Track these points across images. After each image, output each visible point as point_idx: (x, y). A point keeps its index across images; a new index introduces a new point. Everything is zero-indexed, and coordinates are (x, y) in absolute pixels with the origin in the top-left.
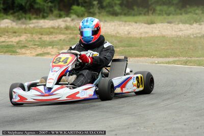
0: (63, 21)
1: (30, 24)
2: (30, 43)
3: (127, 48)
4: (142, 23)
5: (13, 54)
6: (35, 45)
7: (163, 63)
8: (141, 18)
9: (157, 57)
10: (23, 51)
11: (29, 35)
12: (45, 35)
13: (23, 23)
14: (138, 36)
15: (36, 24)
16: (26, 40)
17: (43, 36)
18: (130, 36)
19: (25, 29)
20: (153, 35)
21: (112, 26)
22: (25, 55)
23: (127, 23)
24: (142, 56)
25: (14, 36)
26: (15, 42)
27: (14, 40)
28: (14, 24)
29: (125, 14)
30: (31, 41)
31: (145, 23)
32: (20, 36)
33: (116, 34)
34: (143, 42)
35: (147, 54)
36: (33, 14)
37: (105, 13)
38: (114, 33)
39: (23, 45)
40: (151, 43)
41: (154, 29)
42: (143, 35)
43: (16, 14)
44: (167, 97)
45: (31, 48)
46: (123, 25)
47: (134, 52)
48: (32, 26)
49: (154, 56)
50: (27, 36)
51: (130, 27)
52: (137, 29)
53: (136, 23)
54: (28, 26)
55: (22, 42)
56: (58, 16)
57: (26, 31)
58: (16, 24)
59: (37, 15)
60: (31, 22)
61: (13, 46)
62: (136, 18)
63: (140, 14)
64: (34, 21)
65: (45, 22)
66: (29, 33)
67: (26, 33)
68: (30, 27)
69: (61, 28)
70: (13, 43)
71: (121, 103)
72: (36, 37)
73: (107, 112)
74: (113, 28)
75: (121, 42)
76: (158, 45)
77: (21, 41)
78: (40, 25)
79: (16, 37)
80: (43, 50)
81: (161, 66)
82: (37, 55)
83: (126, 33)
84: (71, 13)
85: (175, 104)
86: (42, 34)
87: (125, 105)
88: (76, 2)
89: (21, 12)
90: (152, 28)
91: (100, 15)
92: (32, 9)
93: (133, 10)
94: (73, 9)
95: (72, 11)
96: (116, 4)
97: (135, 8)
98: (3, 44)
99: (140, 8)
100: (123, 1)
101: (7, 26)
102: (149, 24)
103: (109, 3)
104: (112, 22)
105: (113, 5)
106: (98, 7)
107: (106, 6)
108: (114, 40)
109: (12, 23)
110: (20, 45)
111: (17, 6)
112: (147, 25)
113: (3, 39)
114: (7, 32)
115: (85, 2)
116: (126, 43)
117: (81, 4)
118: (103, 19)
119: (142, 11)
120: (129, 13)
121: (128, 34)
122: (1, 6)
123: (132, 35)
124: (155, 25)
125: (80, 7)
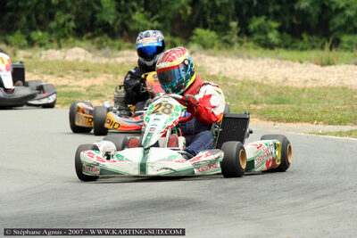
1: (119, 57)
2: (110, 89)
3: (273, 106)
4: (312, 62)
7: (330, 133)
8: (313, 54)
9: (325, 123)
11: (111, 76)
13: (106, 55)
14: (300, 85)
15: (128, 58)
16: (105, 84)
18: (286, 84)
19: (107, 66)
20: (326, 85)
21: (258, 66)
23: (285, 62)
24: (297, 121)
25: (85, 77)
26: (84, 88)
27: (85, 83)
28: (90, 55)
29: (286, 47)
30: (112, 87)
31: (317, 64)
32: (95, 77)
33: (263, 80)
34: (304, 96)
35: (307, 116)
36: (125, 41)
37: (251, 44)
38: (258, 79)
39: (97, 93)
40: (319, 99)
41: (329, 75)
42: (309, 85)
43: (97, 39)
44: (325, 192)
45: (110, 98)
46: (276, 65)
47: (285, 113)
48: (119, 60)
49: (319, 120)
50: (108, 78)
51: (288, 69)
52: (300, 72)
53: (301, 62)
54: (112, 61)
55: (97, 88)
57: (106, 69)
58: (93, 57)
59: (132, 42)
60: (120, 53)
61: (79, 94)
62: (305, 54)
63: (313, 47)
64: (126, 52)
66: (113, 73)
67: (106, 72)
68: (116, 62)
70: (82, 89)
71: (241, 199)
73: (214, 214)
74: (259, 70)
75: (266, 94)
76: (330, 101)
77: (95, 85)
78: (134, 59)
79: (89, 78)
81: (326, 139)
83: (280, 79)
84: (193, 41)
85: (335, 205)
87: (248, 204)
88: (201, 22)
89: (106, 36)
90: (327, 72)
91: (242, 47)
92: (125, 33)
93: (302, 39)
94: (197, 35)
95: (194, 37)
96: (271, 29)
97: (305, 36)
98: (63, 89)
99: (314, 38)
100: (284, 23)
101: (77, 60)
102: (322, 65)
103: (259, 26)
104: (260, 59)
105: (267, 29)
106: (237, 32)
107: (255, 31)
108: (255, 90)
109: (86, 54)
110: (93, 93)
111: (100, 26)
112: (319, 67)
113: (64, 81)
114: (74, 70)
115: (218, 23)
116: (274, 96)
117: (210, 26)
118: (246, 53)
119: (317, 42)
120: (294, 45)
121: (284, 81)
122: (72, 24)
123: (289, 84)
124: (333, 67)
125: (208, 31)
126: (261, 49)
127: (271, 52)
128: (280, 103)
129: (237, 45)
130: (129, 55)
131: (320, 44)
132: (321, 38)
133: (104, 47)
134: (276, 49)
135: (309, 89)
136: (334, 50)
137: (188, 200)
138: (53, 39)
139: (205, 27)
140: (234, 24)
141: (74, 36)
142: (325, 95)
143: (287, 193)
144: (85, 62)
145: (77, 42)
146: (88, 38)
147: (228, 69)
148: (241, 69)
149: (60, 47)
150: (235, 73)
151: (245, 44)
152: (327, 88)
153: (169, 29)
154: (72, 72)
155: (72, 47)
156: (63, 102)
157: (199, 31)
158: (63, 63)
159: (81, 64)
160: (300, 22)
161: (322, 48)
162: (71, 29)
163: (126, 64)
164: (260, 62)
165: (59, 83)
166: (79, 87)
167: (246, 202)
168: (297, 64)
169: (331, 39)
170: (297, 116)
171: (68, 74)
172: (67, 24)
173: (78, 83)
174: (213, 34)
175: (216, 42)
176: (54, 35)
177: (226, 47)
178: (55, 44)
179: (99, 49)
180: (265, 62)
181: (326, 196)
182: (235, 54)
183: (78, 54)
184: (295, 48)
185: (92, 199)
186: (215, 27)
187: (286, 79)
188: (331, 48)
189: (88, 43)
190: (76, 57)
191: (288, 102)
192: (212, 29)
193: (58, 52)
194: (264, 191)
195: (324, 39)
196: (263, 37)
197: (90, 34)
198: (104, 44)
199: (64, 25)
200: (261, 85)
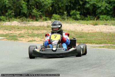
0: (47, 23)
1: (28, 24)
3: (78, 38)
5: (15, 40)
6: (28, 36)
7: (97, 47)
8: (91, 22)
9: (95, 44)
10: (21, 39)
11: (26, 30)
12: (35, 30)
13: (24, 23)
14: (87, 32)
15: (31, 24)
16: (24, 33)
17: (34, 31)
18: (83, 31)
19: (25, 27)
20: (95, 31)
21: (74, 26)
22: (22, 41)
23: (82, 24)
25: (18, 31)
26: (18, 34)
27: (18, 32)
28: (19, 23)
29: (82, 20)
30: (27, 33)
31: (92, 25)
32: (21, 30)
34: (89, 35)
35: (90, 42)
36: (30, 19)
38: (74, 30)
39: (22, 36)
40: (93, 36)
42: (90, 32)
43: (22, 18)
44: (96, 66)
45: (26, 37)
46: (79, 26)
47: (82, 41)
48: (29, 25)
49: (94, 43)
51: (83, 26)
52: (87, 28)
53: (87, 24)
54: (26, 25)
56: (45, 20)
57: (25, 28)
58: (20, 24)
59: (33, 19)
60: (29, 23)
61: (16, 36)
62: (88, 22)
63: (91, 19)
64: (31, 22)
65: (36, 23)
66: (27, 29)
67: (24, 29)
68: (28, 25)
69: (45, 26)
70: (17, 34)
72: (30, 31)
75: (76, 35)
76: (97, 37)
77: (21, 33)
78: (33, 24)
79: (19, 31)
80: (32, 39)
81: (96, 49)
82: (29, 41)
83: (81, 30)
84: (52, 18)
85: (99, 70)
86: (33, 30)
88: (55, 12)
89: (24, 17)
90: (96, 27)
91: (68, 20)
92: (30, 16)
93: (87, 17)
94: (53, 16)
95: (53, 17)
96: (77, 14)
97: (88, 16)
98: (11, 35)
99: (91, 16)
100: (81, 12)
101: (15, 25)
102: (94, 25)
103: (73, 13)
104: (74, 24)
105: (76, 14)
106: (66, 15)
107: (72, 15)
108: (73, 34)
109: (18, 23)
110: (20, 36)
111: (22, 14)
112: (93, 26)
113: (11, 32)
114: (14, 28)
115: (60, 12)
116: (79, 35)
117: (58, 13)
118: (69, 22)
119: (92, 18)
120: (85, 19)
121: (82, 30)
122: (13, 14)
123: (84, 31)
124: (97, 26)
125: (57, 15)
126: (74, 20)
127: (78, 21)
128: (81, 38)
129: (66, 19)
130: (32, 23)
131: (93, 18)
132: (93, 16)
133: (24, 21)
134: (79, 20)
135: (90, 33)
136: (98, 20)
137: (52, 70)
138: (7, 19)
139: (56, 14)
140: (65, 13)
141: (14, 17)
142: (95, 35)
143: (83, 66)
144: (18, 26)
145: (15, 19)
146: (19, 18)
147: (64, 27)
148: (68, 27)
149: (9, 21)
150: (66, 28)
151: (69, 19)
152: (96, 32)
153: (44, 15)
154: (14, 29)
155: (13, 21)
156: (11, 39)
157: (54, 15)
158: (11, 26)
159: (16, 26)
160: (87, 12)
161: (94, 20)
162: (13, 15)
163: (31, 26)
164: (74, 25)
165: (9, 33)
166: (16, 34)
167: (71, 69)
168: (86, 25)
169: (97, 17)
170: (86, 42)
171: (12, 30)
172: (12, 14)
173: (16, 33)
174: (59, 16)
175: (60, 18)
176: (7, 17)
177: (63, 20)
178: (8, 20)
179: (22, 21)
180: (76, 24)
181: (96, 67)
182: (66, 22)
183: (15, 23)
184: (85, 20)
185: (21, 70)
186: (59, 14)
187: (83, 30)
188: (97, 20)
189: (18, 20)
190: (15, 24)
191: (84, 37)
192: (58, 15)
193: (9, 23)
194: (77, 66)
195: (94, 17)
196: (75, 17)
197: (19, 17)
198: (24, 20)
199: (11, 14)
200: (75, 32)
